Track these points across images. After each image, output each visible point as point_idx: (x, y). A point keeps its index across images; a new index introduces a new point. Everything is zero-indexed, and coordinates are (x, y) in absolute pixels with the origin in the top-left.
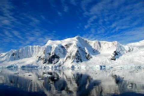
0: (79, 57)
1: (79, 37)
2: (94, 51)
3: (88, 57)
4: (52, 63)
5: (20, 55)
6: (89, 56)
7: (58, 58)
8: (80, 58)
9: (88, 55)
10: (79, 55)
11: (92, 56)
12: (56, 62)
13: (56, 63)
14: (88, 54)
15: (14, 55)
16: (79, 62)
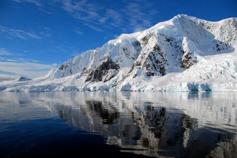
0: (157, 62)
1: (182, 17)
2: (219, 47)
3: (186, 61)
4: (101, 80)
5: (72, 67)
6: (190, 58)
7: (116, 67)
8: (159, 64)
9: (186, 57)
10: (158, 57)
11: (199, 57)
12: (109, 76)
13: (110, 78)
14: (185, 54)
15: (62, 69)
16: (153, 74)
